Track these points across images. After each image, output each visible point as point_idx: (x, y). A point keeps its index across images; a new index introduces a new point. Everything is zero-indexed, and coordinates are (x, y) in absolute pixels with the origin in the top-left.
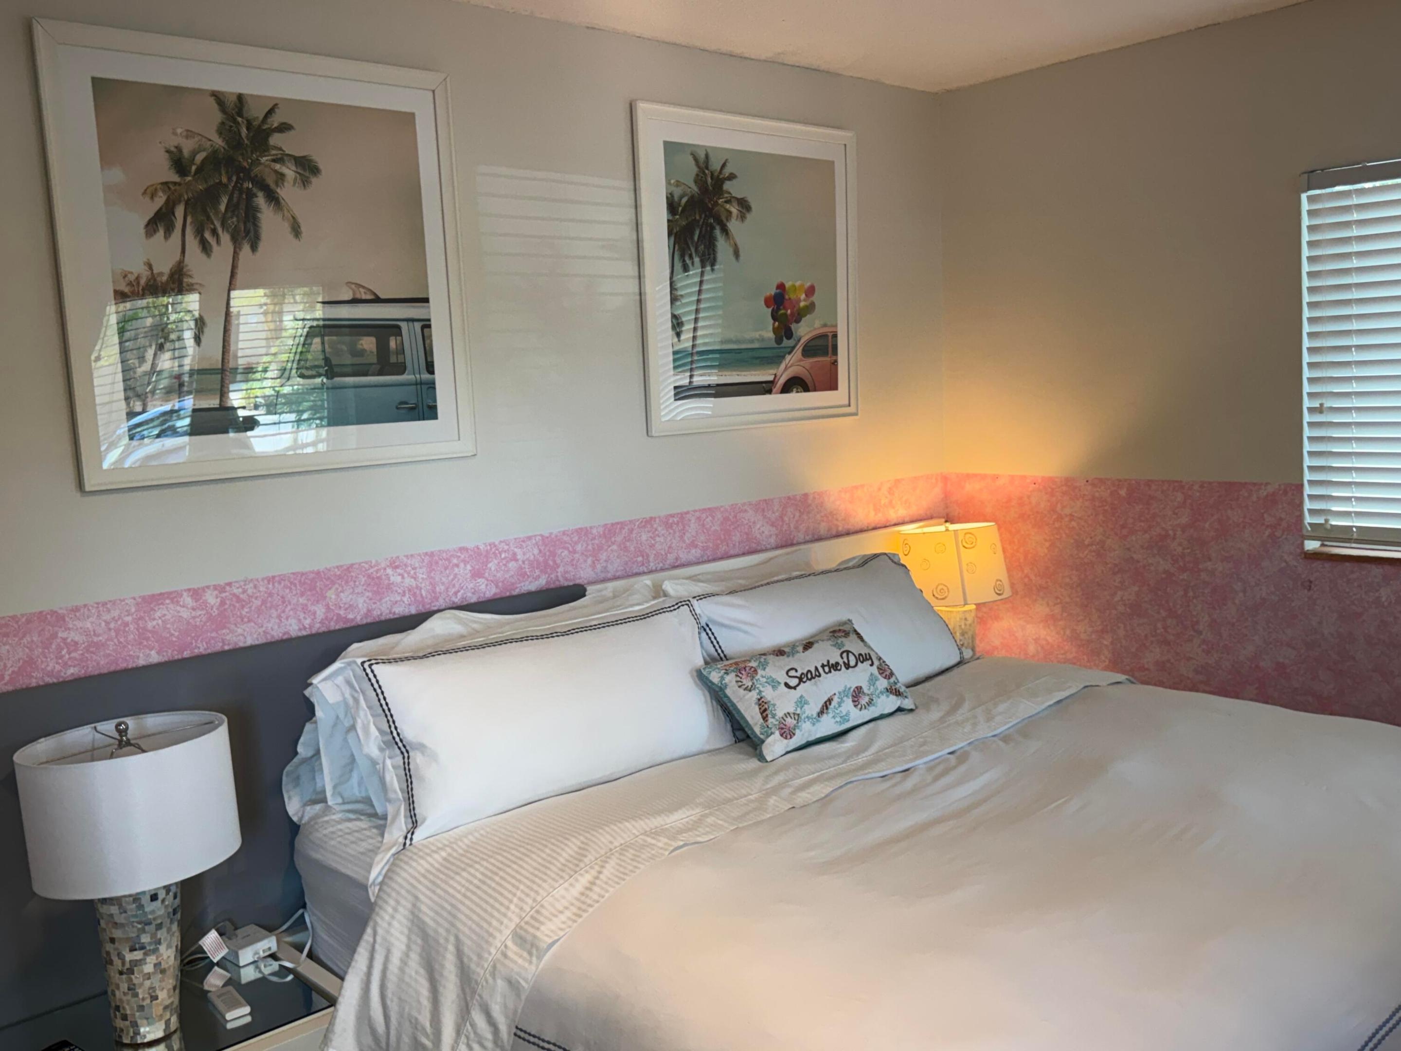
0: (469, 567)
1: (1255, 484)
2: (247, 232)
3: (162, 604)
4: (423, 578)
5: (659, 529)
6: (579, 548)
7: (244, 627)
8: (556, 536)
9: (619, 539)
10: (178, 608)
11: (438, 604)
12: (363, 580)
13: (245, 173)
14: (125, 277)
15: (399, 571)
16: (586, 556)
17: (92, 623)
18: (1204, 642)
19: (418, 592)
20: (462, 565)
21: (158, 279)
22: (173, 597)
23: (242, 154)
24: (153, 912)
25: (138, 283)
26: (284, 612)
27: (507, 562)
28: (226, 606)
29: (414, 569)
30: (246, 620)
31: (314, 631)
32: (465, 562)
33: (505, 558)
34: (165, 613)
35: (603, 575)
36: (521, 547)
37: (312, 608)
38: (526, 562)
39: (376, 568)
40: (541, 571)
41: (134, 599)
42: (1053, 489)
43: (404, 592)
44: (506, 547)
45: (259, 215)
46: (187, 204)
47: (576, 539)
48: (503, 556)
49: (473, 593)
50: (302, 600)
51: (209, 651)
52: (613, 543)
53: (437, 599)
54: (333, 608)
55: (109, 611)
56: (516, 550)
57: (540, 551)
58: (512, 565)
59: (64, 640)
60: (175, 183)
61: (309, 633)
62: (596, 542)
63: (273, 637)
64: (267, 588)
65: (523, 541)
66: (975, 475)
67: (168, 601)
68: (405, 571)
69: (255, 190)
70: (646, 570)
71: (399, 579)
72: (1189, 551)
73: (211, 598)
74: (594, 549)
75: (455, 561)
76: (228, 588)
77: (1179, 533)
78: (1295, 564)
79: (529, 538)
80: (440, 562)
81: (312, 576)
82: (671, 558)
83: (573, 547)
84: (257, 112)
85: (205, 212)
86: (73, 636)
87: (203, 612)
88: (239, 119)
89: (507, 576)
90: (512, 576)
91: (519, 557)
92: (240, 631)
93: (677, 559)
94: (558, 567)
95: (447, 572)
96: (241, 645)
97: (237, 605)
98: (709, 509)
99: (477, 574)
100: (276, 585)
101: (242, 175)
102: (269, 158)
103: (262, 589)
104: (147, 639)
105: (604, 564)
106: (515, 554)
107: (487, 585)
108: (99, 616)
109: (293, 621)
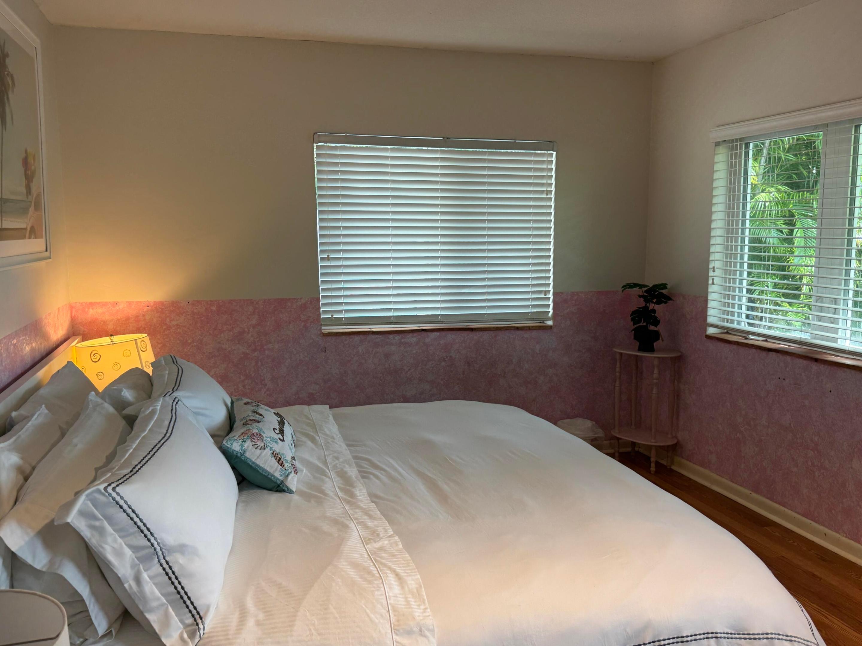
1: (295, 299)
18: (268, 390)
42: (162, 309)
66: (98, 303)
72: (258, 339)
77: (251, 330)
78: (318, 340)
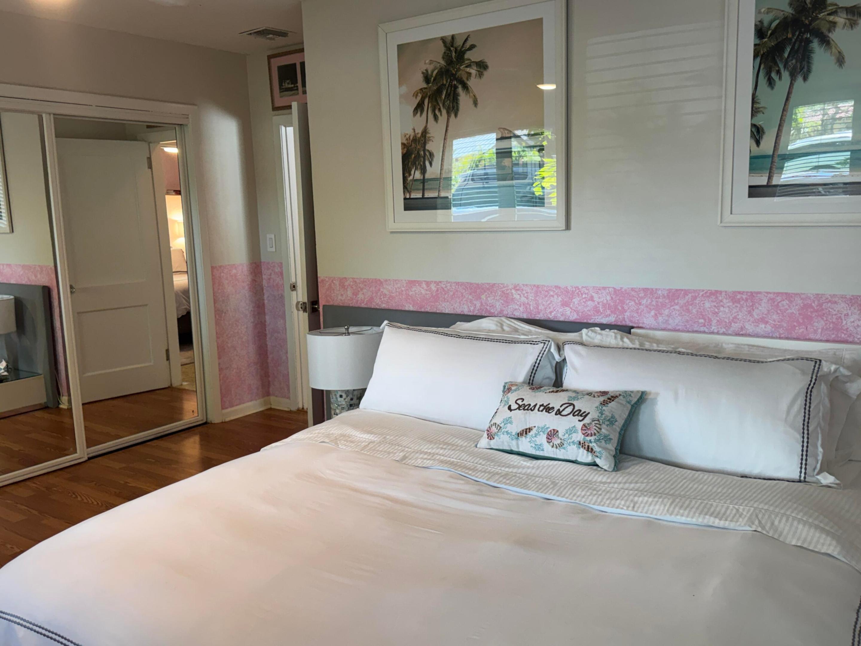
0: (560, 299)
2: (453, 108)
3: (415, 285)
4: (531, 299)
5: (725, 301)
6: (644, 302)
7: (445, 303)
8: (626, 290)
9: (682, 302)
10: (421, 289)
11: (539, 316)
12: (500, 293)
13: (453, 77)
14: (405, 136)
15: (519, 292)
16: (650, 309)
17: (391, 288)
19: (528, 307)
20: (556, 296)
21: (417, 136)
22: (419, 283)
23: (453, 67)
24: (340, 402)
25: (410, 139)
26: (462, 300)
27: (587, 301)
28: (439, 292)
29: (527, 293)
30: (446, 301)
31: (475, 314)
32: (558, 296)
33: (585, 298)
34: (415, 290)
35: (664, 326)
36: (597, 293)
37: (475, 302)
38: (600, 304)
39: (506, 288)
40: (612, 312)
41: (405, 280)
43: (521, 304)
44: (586, 291)
45: (459, 98)
46: (429, 97)
47: (642, 295)
48: (584, 296)
49: (562, 315)
50: (470, 297)
51: (431, 311)
52: (677, 304)
53: (539, 313)
54: (484, 304)
55: (397, 284)
56: (593, 294)
57: (612, 298)
58: (589, 303)
59: (382, 292)
60: (425, 88)
61: (472, 314)
62: (661, 300)
63: (457, 312)
64: (456, 288)
65: (599, 290)
67: (417, 285)
68: (522, 293)
69: (457, 85)
70: (706, 330)
71: (518, 297)
73: (433, 287)
74: (657, 305)
75: (552, 293)
76: (440, 284)
79: (604, 288)
80: (543, 292)
81: (475, 285)
82: (735, 327)
83: (639, 301)
84: (459, 43)
85: (436, 100)
86: (385, 291)
87: (430, 293)
88: (452, 48)
89: (586, 310)
90: (589, 311)
91: (595, 299)
92: (443, 305)
93: (742, 329)
94: (626, 312)
95: (547, 298)
96: (444, 312)
97: (443, 293)
98: (786, 294)
99: (565, 304)
100: (459, 286)
101: (452, 78)
102: (464, 66)
103: (454, 288)
104: (409, 299)
105: (666, 318)
106: (592, 297)
107: (571, 312)
108: (394, 285)
109: (466, 307)
